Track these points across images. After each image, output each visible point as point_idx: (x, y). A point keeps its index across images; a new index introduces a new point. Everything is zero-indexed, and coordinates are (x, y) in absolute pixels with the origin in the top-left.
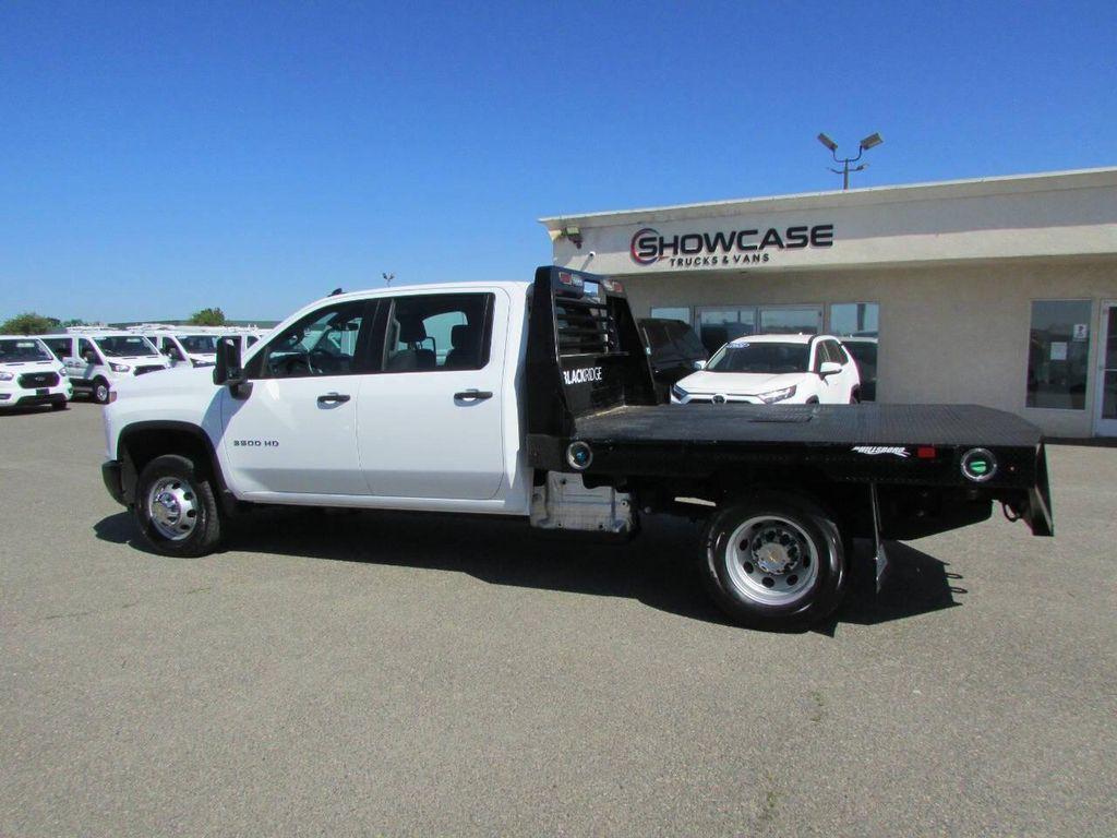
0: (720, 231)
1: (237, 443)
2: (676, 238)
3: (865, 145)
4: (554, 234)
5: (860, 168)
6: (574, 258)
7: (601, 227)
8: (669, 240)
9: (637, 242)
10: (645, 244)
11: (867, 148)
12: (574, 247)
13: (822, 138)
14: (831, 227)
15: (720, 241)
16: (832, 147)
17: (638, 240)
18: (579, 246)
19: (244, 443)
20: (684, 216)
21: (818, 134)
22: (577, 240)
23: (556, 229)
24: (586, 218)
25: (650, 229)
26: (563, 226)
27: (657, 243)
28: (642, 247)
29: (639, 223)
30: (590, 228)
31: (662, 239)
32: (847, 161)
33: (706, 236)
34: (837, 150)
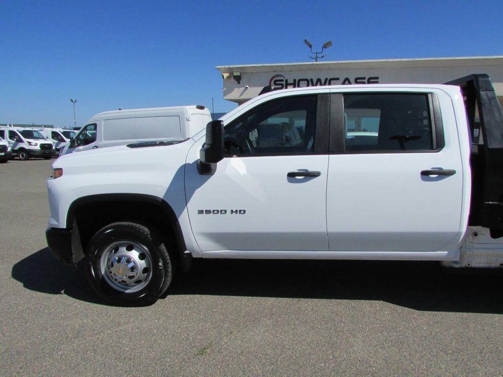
0: (319, 77)
1: (201, 212)
2: (295, 80)
3: (325, 47)
4: (226, 75)
5: (322, 57)
6: (236, 89)
7: (252, 73)
8: (291, 81)
9: (273, 82)
10: (277, 83)
11: (325, 48)
12: (236, 82)
13: (306, 41)
14: (377, 78)
15: (319, 83)
16: (311, 46)
17: (274, 80)
18: (239, 83)
19: (208, 212)
20: (300, 68)
21: (304, 39)
22: (238, 79)
23: (227, 73)
24: (244, 68)
25: (280, 75)
26: (231, 71)
27: (284, 83)
28: (275, 84)
29: (274, 71)
30: (246, 73)
31: (287, 81)
32: (317, 53)
33: (312, 80)
34: (312, 48)
